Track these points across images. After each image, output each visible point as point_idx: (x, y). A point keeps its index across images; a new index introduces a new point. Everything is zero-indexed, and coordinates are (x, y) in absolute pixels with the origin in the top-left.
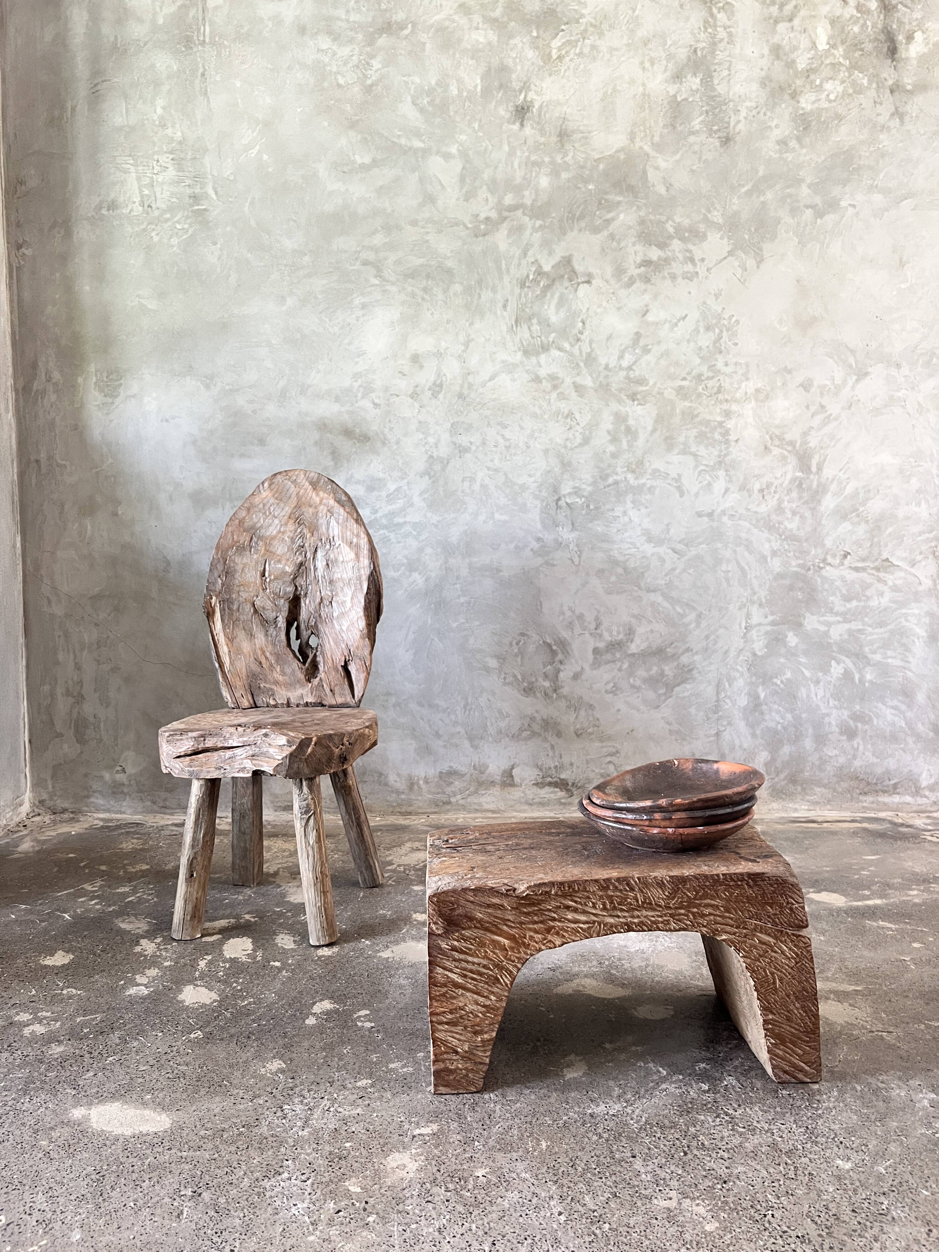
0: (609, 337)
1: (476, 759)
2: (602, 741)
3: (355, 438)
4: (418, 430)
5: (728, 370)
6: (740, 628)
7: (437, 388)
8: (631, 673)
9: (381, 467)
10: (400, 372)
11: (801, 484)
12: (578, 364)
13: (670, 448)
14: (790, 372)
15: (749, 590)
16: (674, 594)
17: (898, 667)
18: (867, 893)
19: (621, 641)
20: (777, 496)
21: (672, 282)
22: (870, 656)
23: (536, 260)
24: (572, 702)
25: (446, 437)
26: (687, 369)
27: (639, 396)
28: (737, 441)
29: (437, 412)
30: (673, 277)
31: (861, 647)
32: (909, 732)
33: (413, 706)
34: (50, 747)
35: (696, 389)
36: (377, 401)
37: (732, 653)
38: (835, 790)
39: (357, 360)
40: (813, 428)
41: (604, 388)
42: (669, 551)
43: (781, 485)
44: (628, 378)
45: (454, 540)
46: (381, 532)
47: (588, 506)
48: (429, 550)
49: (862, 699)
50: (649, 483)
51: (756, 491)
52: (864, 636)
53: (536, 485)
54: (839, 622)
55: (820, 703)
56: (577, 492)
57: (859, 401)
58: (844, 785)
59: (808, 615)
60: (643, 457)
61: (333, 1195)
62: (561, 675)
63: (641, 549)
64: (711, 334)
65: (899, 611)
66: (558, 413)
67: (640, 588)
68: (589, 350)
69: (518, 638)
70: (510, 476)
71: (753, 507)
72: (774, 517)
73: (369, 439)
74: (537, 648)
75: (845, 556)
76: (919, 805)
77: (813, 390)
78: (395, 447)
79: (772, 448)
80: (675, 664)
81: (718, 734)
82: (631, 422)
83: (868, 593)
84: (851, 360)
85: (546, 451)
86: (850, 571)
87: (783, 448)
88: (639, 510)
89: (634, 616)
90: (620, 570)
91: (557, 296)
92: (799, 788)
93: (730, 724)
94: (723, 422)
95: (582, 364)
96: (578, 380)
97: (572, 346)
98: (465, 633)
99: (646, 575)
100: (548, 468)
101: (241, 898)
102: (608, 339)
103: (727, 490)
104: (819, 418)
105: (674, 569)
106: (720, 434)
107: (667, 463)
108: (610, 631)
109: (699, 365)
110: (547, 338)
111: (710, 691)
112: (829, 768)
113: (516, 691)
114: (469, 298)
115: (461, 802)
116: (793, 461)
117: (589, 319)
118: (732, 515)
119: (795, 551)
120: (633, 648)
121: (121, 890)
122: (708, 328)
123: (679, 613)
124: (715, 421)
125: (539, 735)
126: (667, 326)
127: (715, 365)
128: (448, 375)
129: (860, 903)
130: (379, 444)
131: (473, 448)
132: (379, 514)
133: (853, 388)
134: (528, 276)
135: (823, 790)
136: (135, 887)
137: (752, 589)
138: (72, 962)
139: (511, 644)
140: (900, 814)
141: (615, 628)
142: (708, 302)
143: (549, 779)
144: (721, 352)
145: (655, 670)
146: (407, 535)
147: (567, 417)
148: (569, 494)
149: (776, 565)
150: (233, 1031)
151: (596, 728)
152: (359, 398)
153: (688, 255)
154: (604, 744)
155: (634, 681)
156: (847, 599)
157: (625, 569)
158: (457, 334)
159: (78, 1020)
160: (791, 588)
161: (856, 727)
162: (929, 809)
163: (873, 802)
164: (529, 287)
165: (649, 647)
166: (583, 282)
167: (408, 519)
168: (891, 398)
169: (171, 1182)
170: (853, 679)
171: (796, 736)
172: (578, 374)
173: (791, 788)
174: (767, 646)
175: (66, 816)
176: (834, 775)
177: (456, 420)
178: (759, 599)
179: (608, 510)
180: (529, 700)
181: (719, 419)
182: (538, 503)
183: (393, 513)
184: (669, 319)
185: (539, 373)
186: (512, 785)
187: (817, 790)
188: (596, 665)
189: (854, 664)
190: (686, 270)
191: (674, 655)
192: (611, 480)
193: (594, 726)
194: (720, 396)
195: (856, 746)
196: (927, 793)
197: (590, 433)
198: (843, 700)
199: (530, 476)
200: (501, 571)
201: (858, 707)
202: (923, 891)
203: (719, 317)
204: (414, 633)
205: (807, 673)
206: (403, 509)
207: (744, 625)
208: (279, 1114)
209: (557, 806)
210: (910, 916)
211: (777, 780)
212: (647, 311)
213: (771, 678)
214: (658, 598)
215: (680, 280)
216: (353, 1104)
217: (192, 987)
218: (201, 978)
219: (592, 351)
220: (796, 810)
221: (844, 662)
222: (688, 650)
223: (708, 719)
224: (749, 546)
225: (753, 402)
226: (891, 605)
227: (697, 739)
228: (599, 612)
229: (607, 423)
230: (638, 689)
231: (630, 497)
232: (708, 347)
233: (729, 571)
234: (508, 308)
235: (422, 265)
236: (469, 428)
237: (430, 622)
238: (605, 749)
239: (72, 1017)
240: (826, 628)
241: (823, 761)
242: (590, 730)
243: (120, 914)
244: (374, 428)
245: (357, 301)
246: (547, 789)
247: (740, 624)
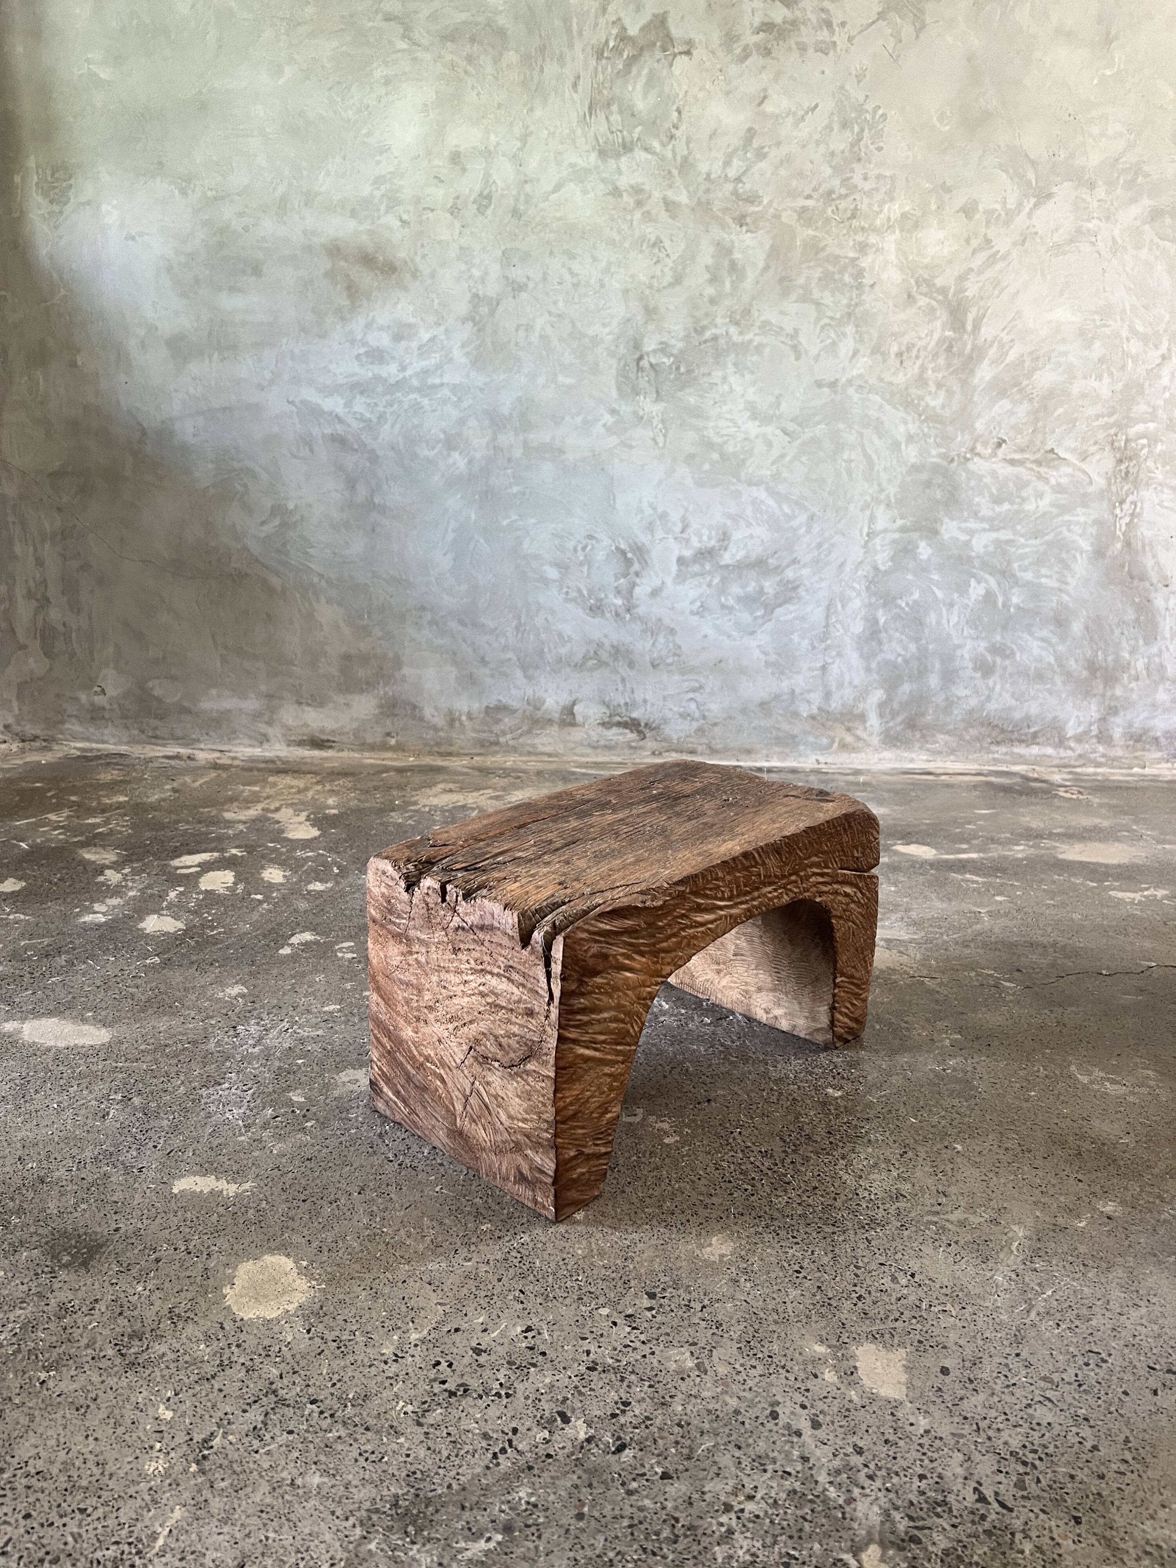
0: (713, 135)
1: (530, 692)
2: (682, 673)
3: (378, 269)
4: (458, 259)
5: (867, 186)
6: (861, 535)
7: (484, 200)
8: (723, 590)
9: (411, 308)
10: (436, 177)
11: (951, 347)
12: (670, 172)
13: (785, 294)
14: (948, 190)
15: (876, 487)
16: (782, 488)
17: (1052, 589)
18: (964, 846)
19: (713, 548)
20: (919, 362)
21: (801, 55)
22: (1018, 574)
23: (619, 19)
24: (650, 624)
25: (495, 270)
26: (814, 183)
27: (748, 220)
28: (872, 286)
29: (483, 234)
30: (802, 48)
31: (1009, 562)
32: (1058, 670)
33: (453, 625)
34: (13, 662)
35: (824, 211)
36: (405, 217)
37: (848, 568)
38: (961, 738)
39: (378, 158)
40: (972, 270)
41: (703, 207)
42: (778, 432)
43: (925, 348)
44: (735, 193)
45: (505, 410)
46: (412, 396)
47: (678, 368)
48: (472, 422)
49: (1004, 628)
50: (757, 340)
51: (893, 356)
52: (1013, 549)
53: (610, 337)
54: (984, 530)
55: (953, 633)
56: (664, 348)
57: (1036, 233)
58: (973, 732)
59: (946, 520)
60: (751, 305)
61: (273, 1104)
62: (637, 591)
63: (743, 429)
64: (848, 133)
65: (1060, 519)
66: (643, 239)
67: (739, 480)
68: (686, 153)
69: (584, 542)
70: (578, 324)
71: (888, 377)
72: (914, 391)
73: (396, 269)
74: (608, 555)
75: (999, 445)
76: (1061, 758)
77: (977, 216)
78: (429, 282)
79: (918, 297)
80: (778, 578)
81: (824, 668)
82: (737, 256)
83: (1024, 494)
84: (1031, 176)
85: (626, 292)
86: (1004, 465)
87: (931, 298)
88: (743, 376)
89: (729, 516)
90: (715, 456)
91: (645, 72)
92: (918, 735)
93: (839, 655)
94: (857, 259)
95: (675, 172)
96: (670, 194)
97: (663, 145)
98: (519, 533)
99: (748, 463)
100: (628, 316)
101: (230, 832)
102: (711, 137)
103: (856, 353)
104: (981, 257)
105: (783, 456)
106: (851, 275)
107: (782, 313)
108: (700, 536)
109: (830, 177)
110: (630, 133)
111: (817, 615)
112: (956, 712)
113: (580, 610)
114: (528, 73)
115: (511, 743)
116: (943, 315)
117: (687, 108)
118: (860, 386)
119: (936, 436)
120: (727, 558)
121: (91, 821)
122: (845, 125)
123: (787, 514)
124: (846, 257)
125: (607, 664)
126: (790, 119)
127: (851, 178)
128: (499, 183)
129: (952, 857)
130: (408, 276)
131: (531, 285)
132: (409, 372)
133: (1030, 215)
134: (607, 42)
135: (947, 737)
136: (108, 819)
137: (879, 485)
138: (23, 889)
139: (575, 550)
140: (1037, 768)
141: (705, 532)
142: (847, 87)
143: (618, 719)
144: (859, 160)
145: (752, 587)
146: (445, 401)
147: (654, 245)
148: (654, 351)
149: (911, 454)
150: (194, 958)
151: (676, 658)
152: (382, 212)
153: (824, 16)
154: (685, 678)
155: (726, 600)
156: (997, 501)
157: (722, 454)
158: (511, 124)
159: (23, 943)
160: (928, 484)
161: (995, 663)
162: (1073, 763)
163: (1006, 754)
164: (608, 58)
165: (747, 557)
166: (681, 53)
167: (446, 379)
168: (1079, 231)
169: (100, 1088)
170: (995, 603)
171: (920, 672)
172: (670, 187)
173: (909, 733)
174: (892, 559)
175: (37, 744)
176: (962, 720)
177: (508, 246)
178: (888, 496)
179: (703, 375)
180: (597, 621)
181: (851, 255)
182: (614, 362)
183: (427, 371)
184: (793, 109)
185: (618, 184)
186: (573, 724)
187: (940, 737)
188: (681, 578)
189: (999, 584)
190: (820, 38)
191: (777, 568)
192: (708, 334)
193: (675, 655)
194: (855, 223)
195: (991, 683)
196: (1072, 744)
197: (684, 269)
198: (980, 628)
199: (604, 325)
200: (564, 453)
201: (998, 638)
202: (1032, 847)
203: (860, 109)
204: (453, 531)
205: (940, 594)
206: (439, 367)
207: (866, 530)
208: (231, 1033)
209: (626, 751)
210: (1004, 871)
211: (891, 724)
212: (765, 97)
213: (894, 599)
214: (761, 494)
215: (811, 51)
216: (316, 1026)
217: (156, 916)
218: (168, 908)
219: (690, 153)
220: (912, 760)
221: (986, 581)
222: (794, 561)
223: (814, 648)
224: (878, 427)
225: (897, 231)
226: (1051, 509)
227: (798, 673)
228: (687, 510)
229: (706, 256)
230: (730, 609)
231: (731, 358)
232: (843, 152)
233: (851, 461)
234: (580, 89)
235: (464, 23)
236: (526, 257)
237: (473, 517)
238: (687, 684)
239: (15, 941)
240: (968, 538)
241: (950, 704)
242: (670, 660)
243: (85, 845)
244: (402, 255)
245: (378, 74)
246: (615, 730)
247: (861, 530)
